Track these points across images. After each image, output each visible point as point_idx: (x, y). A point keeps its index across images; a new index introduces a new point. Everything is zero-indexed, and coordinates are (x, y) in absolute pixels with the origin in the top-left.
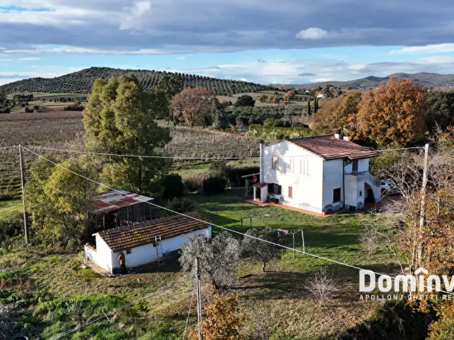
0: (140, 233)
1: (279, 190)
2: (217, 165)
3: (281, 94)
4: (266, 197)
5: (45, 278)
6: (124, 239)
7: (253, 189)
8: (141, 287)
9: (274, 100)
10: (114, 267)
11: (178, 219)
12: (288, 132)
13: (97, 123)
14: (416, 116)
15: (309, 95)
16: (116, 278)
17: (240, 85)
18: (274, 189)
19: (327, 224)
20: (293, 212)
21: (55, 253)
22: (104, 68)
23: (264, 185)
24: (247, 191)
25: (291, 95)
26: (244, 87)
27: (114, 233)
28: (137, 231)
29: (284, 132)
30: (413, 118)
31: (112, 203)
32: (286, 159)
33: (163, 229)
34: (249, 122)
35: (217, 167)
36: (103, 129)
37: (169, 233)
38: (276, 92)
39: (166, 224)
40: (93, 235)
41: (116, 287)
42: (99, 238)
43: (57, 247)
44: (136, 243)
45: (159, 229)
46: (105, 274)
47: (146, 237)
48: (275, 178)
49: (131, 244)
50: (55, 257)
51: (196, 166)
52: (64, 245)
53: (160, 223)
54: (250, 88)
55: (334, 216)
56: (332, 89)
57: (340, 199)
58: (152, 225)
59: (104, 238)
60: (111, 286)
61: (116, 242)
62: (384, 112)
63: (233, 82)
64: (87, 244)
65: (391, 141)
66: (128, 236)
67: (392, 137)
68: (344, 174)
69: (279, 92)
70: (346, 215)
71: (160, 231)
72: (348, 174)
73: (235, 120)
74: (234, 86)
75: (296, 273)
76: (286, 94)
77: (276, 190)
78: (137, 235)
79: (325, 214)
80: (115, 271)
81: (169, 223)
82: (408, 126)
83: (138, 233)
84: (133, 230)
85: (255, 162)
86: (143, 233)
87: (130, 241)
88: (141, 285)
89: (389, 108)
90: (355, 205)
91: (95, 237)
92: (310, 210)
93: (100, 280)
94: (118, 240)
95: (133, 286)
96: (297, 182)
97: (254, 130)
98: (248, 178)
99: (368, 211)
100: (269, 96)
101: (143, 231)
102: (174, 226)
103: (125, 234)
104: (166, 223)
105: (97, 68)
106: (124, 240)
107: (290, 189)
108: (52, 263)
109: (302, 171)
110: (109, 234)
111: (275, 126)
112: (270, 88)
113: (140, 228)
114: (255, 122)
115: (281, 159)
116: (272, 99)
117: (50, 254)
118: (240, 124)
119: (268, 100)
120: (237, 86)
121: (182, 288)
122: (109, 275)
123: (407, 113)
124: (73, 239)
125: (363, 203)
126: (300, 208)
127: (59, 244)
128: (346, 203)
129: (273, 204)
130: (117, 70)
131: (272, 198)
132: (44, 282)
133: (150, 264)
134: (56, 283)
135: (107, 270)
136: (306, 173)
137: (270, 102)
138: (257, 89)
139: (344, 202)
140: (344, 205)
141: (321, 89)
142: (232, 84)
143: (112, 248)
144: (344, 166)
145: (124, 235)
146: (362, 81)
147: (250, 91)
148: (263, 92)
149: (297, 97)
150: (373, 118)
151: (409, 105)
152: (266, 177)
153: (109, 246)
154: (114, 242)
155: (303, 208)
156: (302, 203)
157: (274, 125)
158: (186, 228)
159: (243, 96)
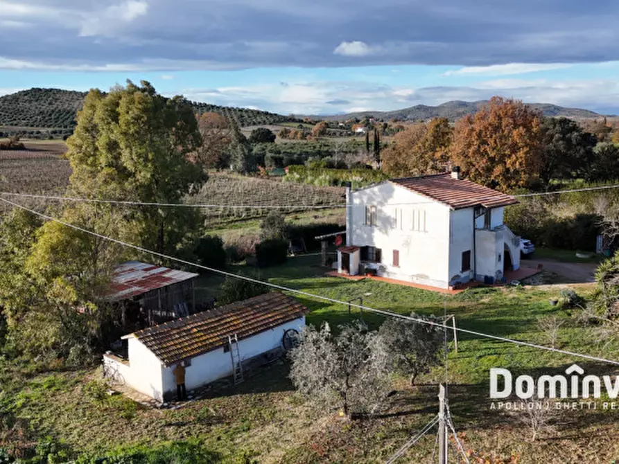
0: (201, 331)
1: (378, 256)
2: (272, 221)
3: (306, 128)
4: (357, 267)
5: (44, 416)
6: (177, 342)
7: (337, 255)
8: (223, 423)
9: (299, 136)
10: (166, 390)
11: (254, 305)
12: (344, 175)
13: (91, 158)
14: (530, 149)
15: (344, 129)
16: (173, 409)
17: (251, 115)
18: (370, 254)
19: (462, 304)
20: (404, 288)
21: (50, 371)
22: (51, 90)
23: (353, 249)
24: (325, 260)
25: (321, 130)
26: (255, 118)
27: (160, 333)
28: (195, 327)
29: (339, 175)
30: (526, 153)
31: (132, 283)
32: (388, 210)
33: (235, 323)
34: (284, 162)
35: (271, 224)
36: (103, 168)
37: (247, 328)
38: (301, 125)
39: (238, 315)
40: (123, 338)
41: (179, 425)
42: (134, 343)
43: (52, 360)
44: (199, 347)
45: (229, 322)
46: (150, 402)
47: (213, 338)
48: (371, 238)
49: (192, 350)
50: (51, 377)
51: (230, 225)
52: (63, 355)
53: (229, 313)
54: (264, 119)
55: (466, 291)
56: (372, 122)
57: (469, 266)
58: (216, 316)
59: (145, 343)
60: (169, 425)
61: (167, 347)
62: (488, 145)
63: (241, 110)
64: (107, 353)
65: (498, 184)
66: (184, 337)
67: (499, 180)
68: (475, 229)
69: (304, 125)
70: (483, 289)
71: (231, 326)
72: (481, 229)
73: (264, 160)
74: (242, 116)
75: (462, 385)
76: (316, 128)
77: (372, 256)
78: (198, 335)
79: (454, 289)
80: (167, 396)
81: (244, 313)
82: (521, 164)
83: (199, 331)
84: (189, 327)
85: (316, 217)
86: (205, 330)
87: (189, 345)
88: (220, 420)
89: (495, 141)
90: (492, 274)
91: (126, 341)
92: (429, 285)
93: (146, 415)
94: (168, 344)
95: (208, 421)
96: (407, 244)
97: (295, 174)
98: (325, 239)
99: (512, 283)
100: (293, 131)
101: (206, 328)
102: (252, 317)
103: (178, 333)
104: (238, 313)
105: (40, 90)
106: (180, 344)
107: (396, 253)
108: (49, 387)
109: (416, 227)
110: (152, 335)
111: (324, 167)
112: (292, 119)
113: (199, 324)
114: (292, 162)
115: (381, 211)
116: (296, 133)
117: (42, 372)
118: (271, 166)
119: (291, 135)
120: (247, 117)
121: (292, 421)
122: (159, 405)
123: (520, 145)
124: (79, 346)
125: (502, 271)
126: (411, 281)
127: (54, 354)
128: (478, 273)
129: (369, 277)
130: (71, 92)
131: (367, 269)
132: (45, 424)
133: (221, 381)
134: (67, 425)
135: (152, 395)
136: (422, 228)
137: (294, 138)
138: (274, 121)
139: (475, 271)
140: (475, 275)
141: (358, 121)
142: (239, 113)
143: (163, 360)
144: (474, 218)
145: (177, 336)
146: (409, 111)
147: (265, 123)
148: (282, 124)
149: (329, 132)
150: (474, 153)
151: (521, 134)
152: (356, 237)
153: (157, 355)
154: (163, 348)
155: (418, 282)
156: (415, 273)
157: (322, 166)
158: (271, 320)
159: (259, 129)
